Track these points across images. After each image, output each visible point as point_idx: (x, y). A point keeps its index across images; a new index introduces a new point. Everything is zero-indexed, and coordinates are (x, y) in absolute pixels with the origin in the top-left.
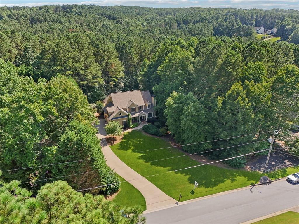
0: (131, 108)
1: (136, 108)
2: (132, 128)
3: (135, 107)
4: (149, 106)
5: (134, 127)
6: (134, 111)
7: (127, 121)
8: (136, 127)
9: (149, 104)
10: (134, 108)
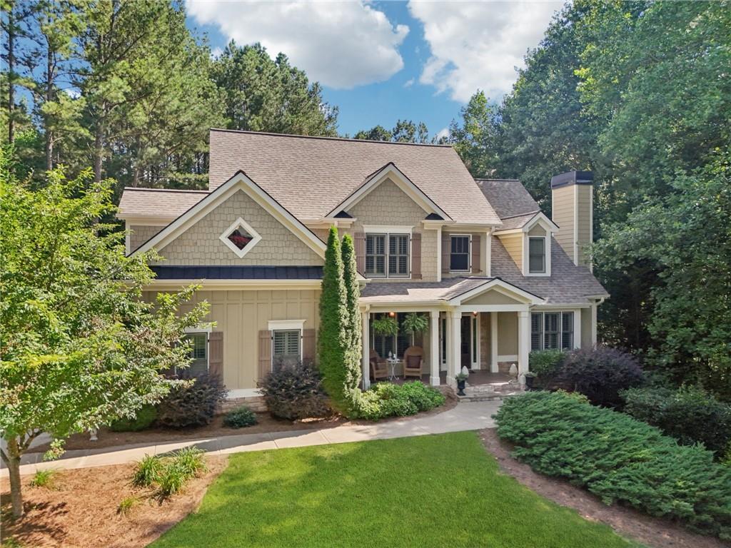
0: (369, 229)
3: (407, 230)
4: (536, 245)
6: (400, 266)
7: (309, 333)
8: (410, 414)
9: (537, 228)
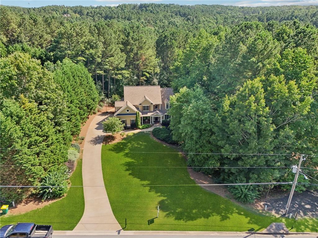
0: (143, 105)
1: (150, 106)
2: (140, 129)
4: (167, 106)
5: (144, 129)
7: (134, 120)
9: (167, 103)
10: (148, 106)
